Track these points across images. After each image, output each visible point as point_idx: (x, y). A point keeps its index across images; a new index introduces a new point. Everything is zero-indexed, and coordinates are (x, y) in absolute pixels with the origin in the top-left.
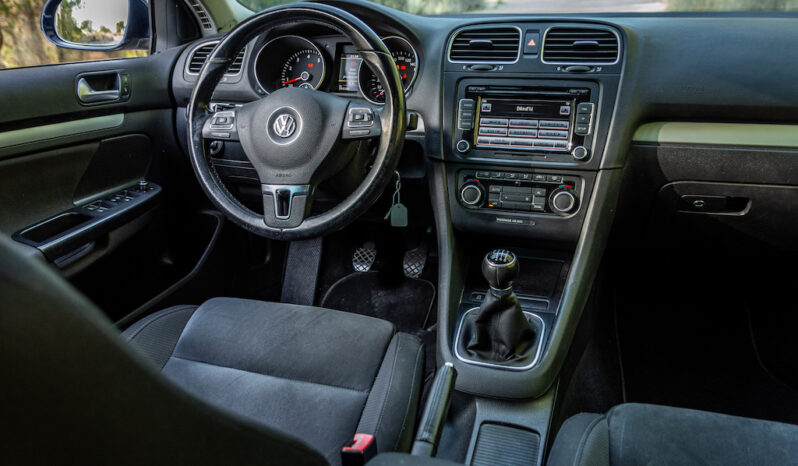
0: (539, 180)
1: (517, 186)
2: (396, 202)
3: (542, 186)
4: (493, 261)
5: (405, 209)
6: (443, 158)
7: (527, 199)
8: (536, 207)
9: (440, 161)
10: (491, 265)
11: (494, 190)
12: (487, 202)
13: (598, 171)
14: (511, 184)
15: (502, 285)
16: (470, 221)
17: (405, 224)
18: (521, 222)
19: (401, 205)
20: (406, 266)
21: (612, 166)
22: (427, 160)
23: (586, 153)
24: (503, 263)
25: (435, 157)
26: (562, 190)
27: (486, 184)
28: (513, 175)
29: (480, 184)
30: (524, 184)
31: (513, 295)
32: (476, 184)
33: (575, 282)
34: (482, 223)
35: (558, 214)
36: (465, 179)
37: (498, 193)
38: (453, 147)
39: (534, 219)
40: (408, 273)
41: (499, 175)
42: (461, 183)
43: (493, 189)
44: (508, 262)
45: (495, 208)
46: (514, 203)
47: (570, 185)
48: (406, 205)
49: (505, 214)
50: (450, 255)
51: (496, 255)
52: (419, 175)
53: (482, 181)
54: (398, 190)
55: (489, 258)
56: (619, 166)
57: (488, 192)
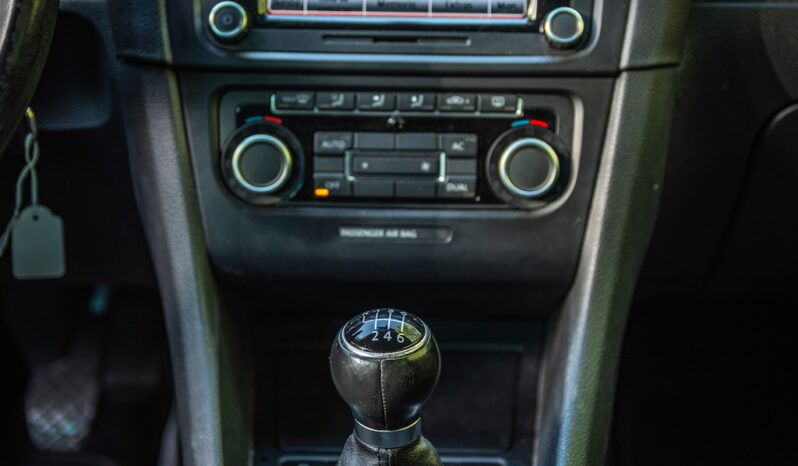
0: (457, 108)
1: (394, 129)
2: (26, 202)
3: (462, 126)
4: (367, 343)
5: (56, 223)
6: (168, 57)
7: (426, 167)
8: (451, 187)
9: (161, 65)
10: (359, 359)
11: (325, 144)
12: (310, 185)
13: (617, 74)
14: (376, 124)
15: (392, 417)
16: (262, 242)
17: (58, 270)
18: (410, 234)
19: (44, 212)
20: (35, 416)
21: (652, 60)
22: (119, 68)
23: (581, 25)
24: (394, 346)
25: (142, 54)
26: (521, 133)
27: (301, 129)
28: (378, 100)
29: (285, 131)
30: (413, 125)
31: (424, 444)
32: (271, 131)
33: (581, 395)
34: (297, 246)
35: (515, 203)
36: (240, 120)
37: (340, 155)
38: (198, 21)
39: (446, 225)
40: (46, 435)
41: (339, 100)
42: (227, 130)
43: (326, 142)
44: (407, 343)
45: (334, 199)
46: (389, 181)
47: (543, 121)
48: (56, 212)
49: (364, 213)
50: (212, 351)
51: (370, 325)
52: (88, 117)
53: (289, 121)
54: (31, 164)
55: (351, 338)
56: (668, 59)
57: (310, 155)
